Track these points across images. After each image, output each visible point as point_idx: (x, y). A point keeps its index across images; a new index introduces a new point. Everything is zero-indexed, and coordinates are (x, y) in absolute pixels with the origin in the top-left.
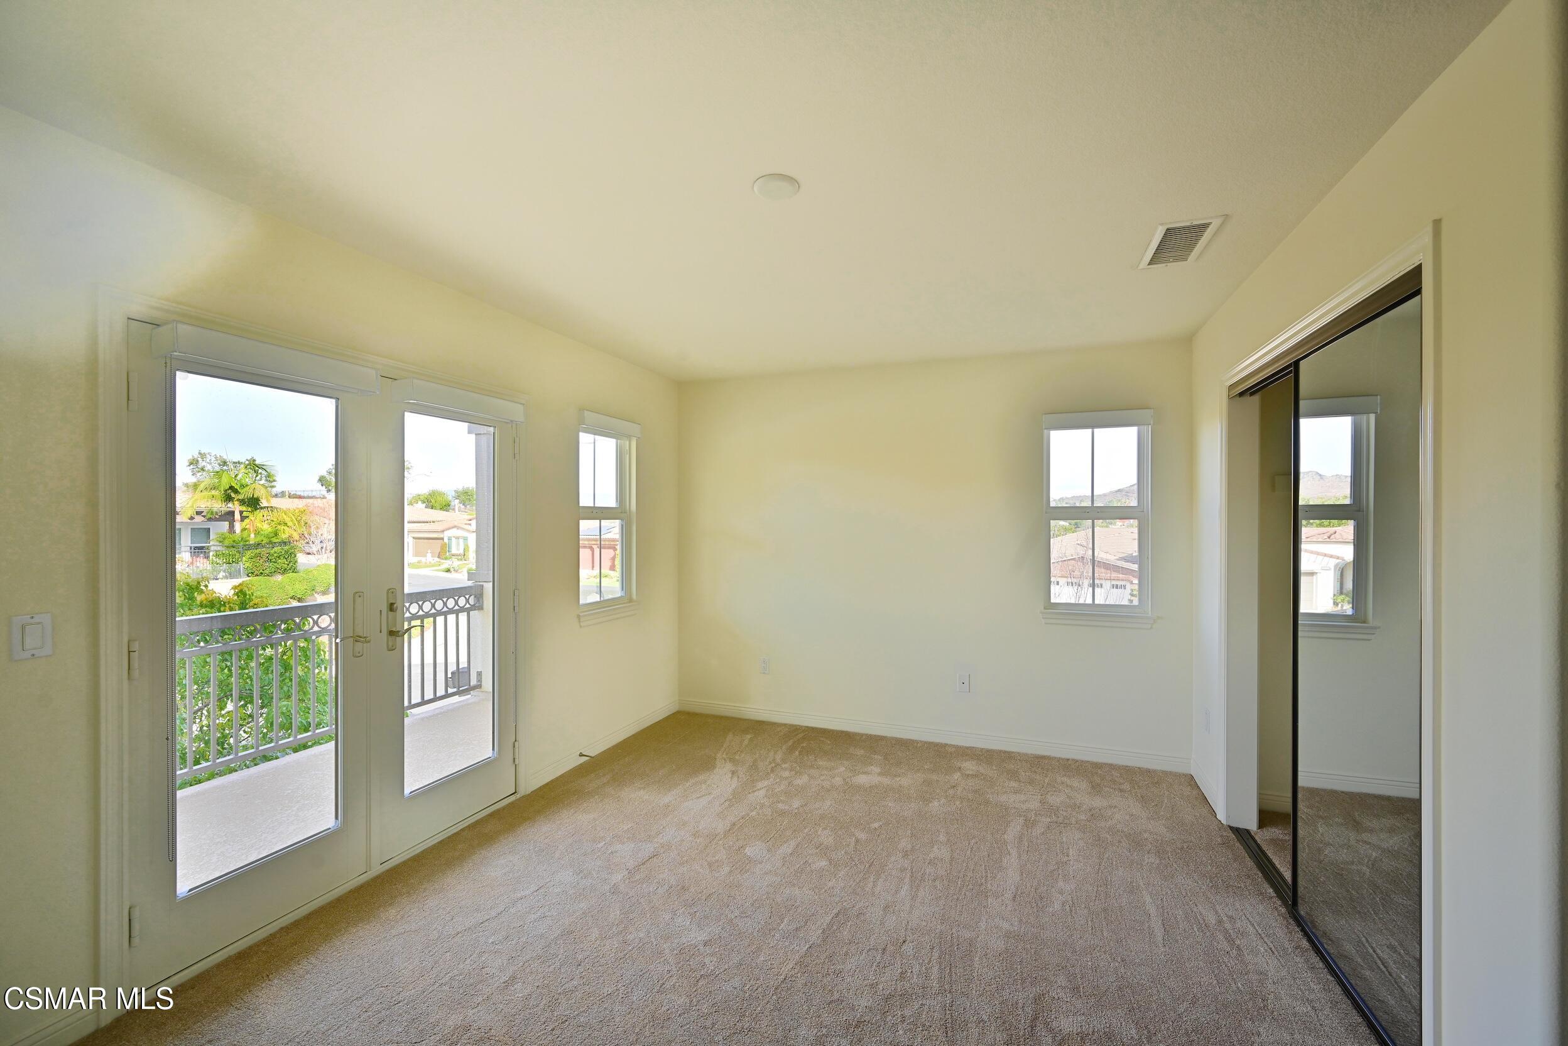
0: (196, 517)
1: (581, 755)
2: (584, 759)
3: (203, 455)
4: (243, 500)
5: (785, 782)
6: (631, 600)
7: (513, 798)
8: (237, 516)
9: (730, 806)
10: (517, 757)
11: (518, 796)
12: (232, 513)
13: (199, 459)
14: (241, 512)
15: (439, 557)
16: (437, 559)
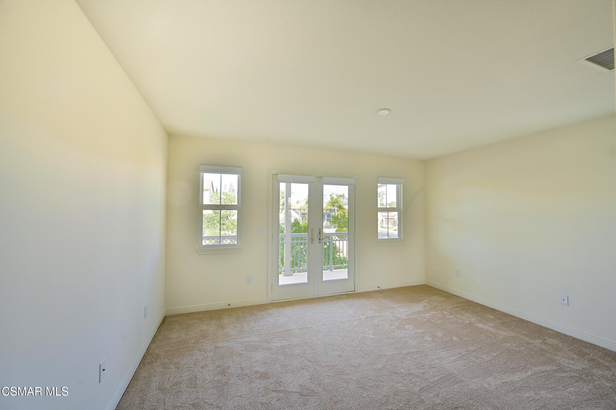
0: (328, 211)
1: (378, 287)
2: (379, 289)
3: (333, 193)
4: (337, 206)
5: (442, 315)
6: (401, 240)
7: (353, 292)
8: (336, 211)
9: (413, 314)
10: (355, 280)
11: (355, 292)
12: (335, 210)
13: (332, 195)
14: (337, 210)
15: (393, 225)
16: (392, 226)
